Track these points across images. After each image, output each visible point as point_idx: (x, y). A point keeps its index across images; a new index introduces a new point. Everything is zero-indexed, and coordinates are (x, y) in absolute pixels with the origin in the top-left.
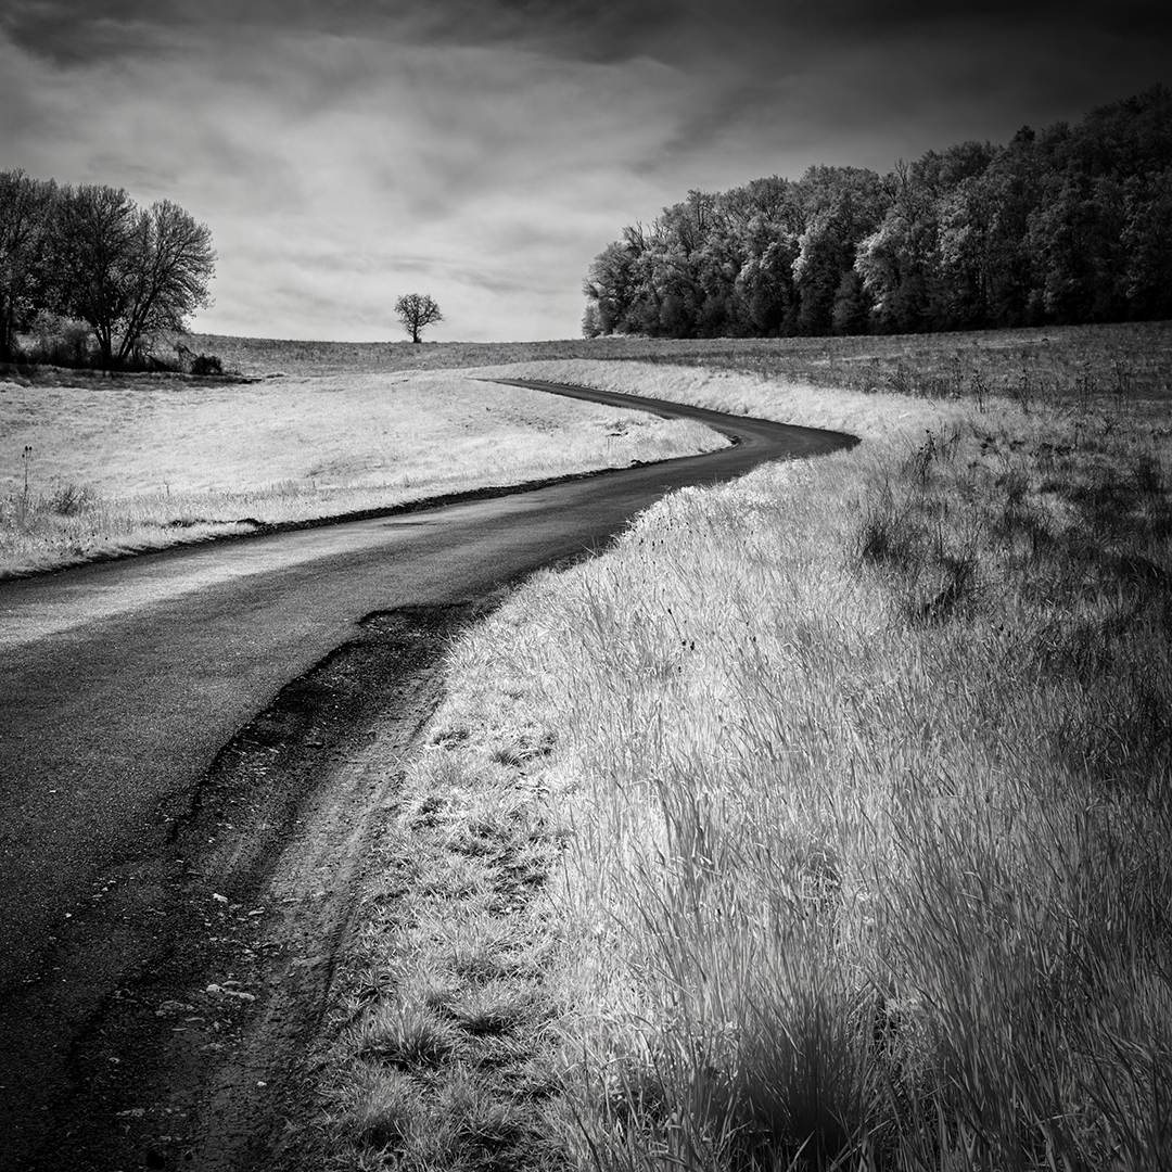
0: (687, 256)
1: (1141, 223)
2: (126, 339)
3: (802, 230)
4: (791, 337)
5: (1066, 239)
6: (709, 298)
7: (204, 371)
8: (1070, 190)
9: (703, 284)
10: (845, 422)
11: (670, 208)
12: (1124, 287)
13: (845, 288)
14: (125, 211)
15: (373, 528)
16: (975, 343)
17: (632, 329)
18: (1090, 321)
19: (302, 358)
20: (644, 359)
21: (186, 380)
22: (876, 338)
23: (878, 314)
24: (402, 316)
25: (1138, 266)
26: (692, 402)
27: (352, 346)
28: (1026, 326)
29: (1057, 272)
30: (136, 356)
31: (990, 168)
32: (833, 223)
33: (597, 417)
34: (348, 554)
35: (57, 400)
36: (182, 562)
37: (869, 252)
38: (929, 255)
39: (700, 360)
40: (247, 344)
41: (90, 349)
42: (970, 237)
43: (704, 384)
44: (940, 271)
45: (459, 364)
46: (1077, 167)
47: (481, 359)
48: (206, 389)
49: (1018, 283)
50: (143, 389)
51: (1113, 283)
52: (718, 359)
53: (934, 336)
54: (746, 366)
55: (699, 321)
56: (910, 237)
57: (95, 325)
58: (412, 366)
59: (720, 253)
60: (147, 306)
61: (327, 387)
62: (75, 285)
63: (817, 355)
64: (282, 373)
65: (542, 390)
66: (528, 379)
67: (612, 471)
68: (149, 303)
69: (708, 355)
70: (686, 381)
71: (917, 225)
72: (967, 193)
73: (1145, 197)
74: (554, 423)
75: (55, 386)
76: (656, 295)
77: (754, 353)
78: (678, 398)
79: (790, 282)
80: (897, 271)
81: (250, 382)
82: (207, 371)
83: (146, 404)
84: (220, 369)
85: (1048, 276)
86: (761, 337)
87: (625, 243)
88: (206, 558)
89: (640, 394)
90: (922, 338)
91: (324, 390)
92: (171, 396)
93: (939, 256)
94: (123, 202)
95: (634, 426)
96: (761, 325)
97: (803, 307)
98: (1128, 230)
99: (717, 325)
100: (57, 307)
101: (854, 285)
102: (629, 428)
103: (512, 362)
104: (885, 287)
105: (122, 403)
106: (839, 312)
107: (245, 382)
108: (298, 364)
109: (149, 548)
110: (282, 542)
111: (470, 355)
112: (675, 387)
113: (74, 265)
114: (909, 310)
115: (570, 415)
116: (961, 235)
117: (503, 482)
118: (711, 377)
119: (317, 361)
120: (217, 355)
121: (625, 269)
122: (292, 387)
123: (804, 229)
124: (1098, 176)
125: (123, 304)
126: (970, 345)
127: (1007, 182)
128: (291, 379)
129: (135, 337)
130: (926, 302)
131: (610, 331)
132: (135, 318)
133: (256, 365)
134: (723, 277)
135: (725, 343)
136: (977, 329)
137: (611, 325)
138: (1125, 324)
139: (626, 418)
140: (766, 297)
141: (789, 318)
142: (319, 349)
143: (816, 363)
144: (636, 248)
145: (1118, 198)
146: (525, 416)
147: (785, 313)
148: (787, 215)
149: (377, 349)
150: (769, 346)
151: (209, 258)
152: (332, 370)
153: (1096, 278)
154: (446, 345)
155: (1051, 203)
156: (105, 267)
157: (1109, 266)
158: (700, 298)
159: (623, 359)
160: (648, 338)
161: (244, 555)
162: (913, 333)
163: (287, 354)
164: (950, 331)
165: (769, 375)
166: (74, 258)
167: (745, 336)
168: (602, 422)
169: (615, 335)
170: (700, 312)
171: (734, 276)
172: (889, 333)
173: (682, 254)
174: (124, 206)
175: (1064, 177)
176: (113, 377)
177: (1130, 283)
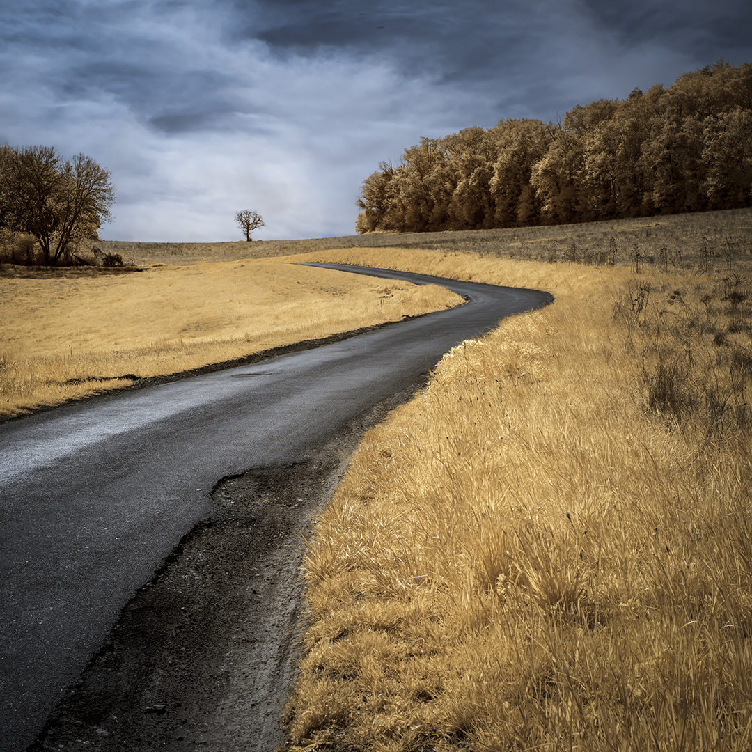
0: (421, 179)
1: (715, 147)
2: (59, 245)
3: (495, 159)
4: (490, 229)
5: (667, 159)
6: (436, 206)
7: (111, 264)
8: (669, 127)
9: (432, 197)
10: (539, 283)
11: (409, 149)
12: (706, 189)
13: (524, 196)
14: (55, 161)
15: (223, 379)
16: (612, 228)
17: (387, 227)
18: (684, 211)
19: (175, 254)
20: (397, 246)
21: (100, 270)
22: (546, 227)
23: (546, 212)
24: (239, 224)
25: (714, 175)
26: (434, 273)
27: (207, 245)
28: (642, 216)
29: (662, 181)
30: (67, 257)
31: (616, 115)
32: (515, 154)
33: (372, 286)
34: (203, 406)
35: (14, 287)
36: (66, 421)
37: (540, 172)
38: (579, 172)
39: (435, 246)
40: (139, 246)
41: (36, 252)
42: (604, 161)
43: (440, 261)
44: (586, 183)
45: (277, 254)
46: (673, 112)
47: (291, 250)
48: (113, 276)
49: (636, 189)
50: (71, 278)
51: (698, 186)
52: (446, 245)
53: (584, 224)
54: (467, 249)
55: (430, 221)
56: (566, 161)
57: (38, 236)
58: (245, 256)
59: (443, 176)
60: (72, 222)
61: (192, 272)
62: (24, 211)
63: (512, 239)
64: (161, 264)
65: (333, 269)
66: (323, 261)
67: (390, 323)
68: (73, 221)
69: (440, 242)
70: (429, 259)
71: (570, 153)
72: (602, 131)
73: (717, 130)
74: (343, 291)
75: (13, 277)
76: (402, 205)
77: (468, 239)
78: (424, 271)
79: (488, 193)
80: (557, 184)
81: (141, 271)
82: (113, 264)
83: (74, 287)
84: (122, 263)
85: (656, 183)
86: (471, 229)
87: (381, 172)
88: (88, 415)
89: (398, 269)
90: (577, 226)
91: (190, 274)
92: (91, 281)
93: (585, 173)
94: (54, 155)
95: (397, 291)
96: (471, 222)
97: (498, 209)
98: (708, 151)
99: (443, 222)
100: (13, 226)
101: (530, 194)
102: (394, 292)
103: (311, 251)
104: (550, 193)
105: (58, 287)
106: (521, 212)
107: (138, 270)
108: (173, 257)
109: (44, 406)
110: (151, 397)
111: (284, 248)
112: (422, 264)
113: (23, 198)
114: (566, 209)
115: (354, 285)
116: (599, 159)
117: (316, 335)
118: (445, 256)
119: (185, 255)
120: (119, 253)
121: (382, 189)
122: (169, 272)
123: (497, 158)
124: (685, 117)
125: (56, 223)
126: (609, 230)
127: (627, 123)
128: (169, 267)
129: (65, 244)
130: (577, 203)
131: (374, 230)
132: (65, 231)
133: (145, 259)
134: (445, 191)
135: (448, 234)
136: (610, 219)
137: (374, 225)
138: (707, 213)
139: (391, 286)
140: (473, 204)
141: (489, 216)
142: (186, 247)
143: (511, 245)
144: (388, 176)
145: (699, 131)
146: (324, 287)
147: (486, 213)
148: (485, 150)
149: (223, 246)
150: (479, 235)
151: (111, 190)
152: (195, 260)
153: (686, 184)
154: (268, 242)
155: (656, 136)
156: (44, 198)
157: (695, 176)
158: (431, 205)
159: (385, 246)
160: (398, 233)
161: (118, 411)
162: (570, 223)
163: (166, 251)
164: (593, 221)
165: (483, 253)
166: (23, 194)
167: (461, 228)
168: (376, 289)
169: (377, 232)
170: (431, 214)
171: (452, 191)
172: (554, 224)
173: (417, 178)
174: (54, 158)
175: (664, 118)
176: (53, 270)
177: (710, 185)
